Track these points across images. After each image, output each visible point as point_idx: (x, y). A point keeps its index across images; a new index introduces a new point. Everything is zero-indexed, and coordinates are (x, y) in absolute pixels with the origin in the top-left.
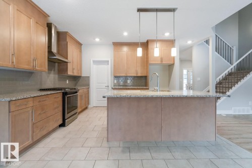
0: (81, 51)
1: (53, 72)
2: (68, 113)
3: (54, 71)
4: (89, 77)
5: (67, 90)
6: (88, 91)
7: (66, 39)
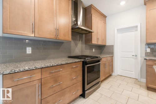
0: (105, 23)
1: (80, 42)
2: (87, 85)
3: (82, 41)
4: (113, 46)
5: (87, 59)
6: (112, 59)
7: (91, 12)
